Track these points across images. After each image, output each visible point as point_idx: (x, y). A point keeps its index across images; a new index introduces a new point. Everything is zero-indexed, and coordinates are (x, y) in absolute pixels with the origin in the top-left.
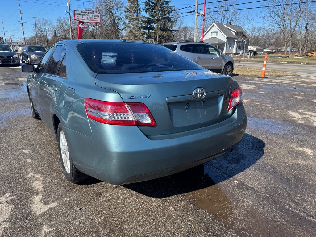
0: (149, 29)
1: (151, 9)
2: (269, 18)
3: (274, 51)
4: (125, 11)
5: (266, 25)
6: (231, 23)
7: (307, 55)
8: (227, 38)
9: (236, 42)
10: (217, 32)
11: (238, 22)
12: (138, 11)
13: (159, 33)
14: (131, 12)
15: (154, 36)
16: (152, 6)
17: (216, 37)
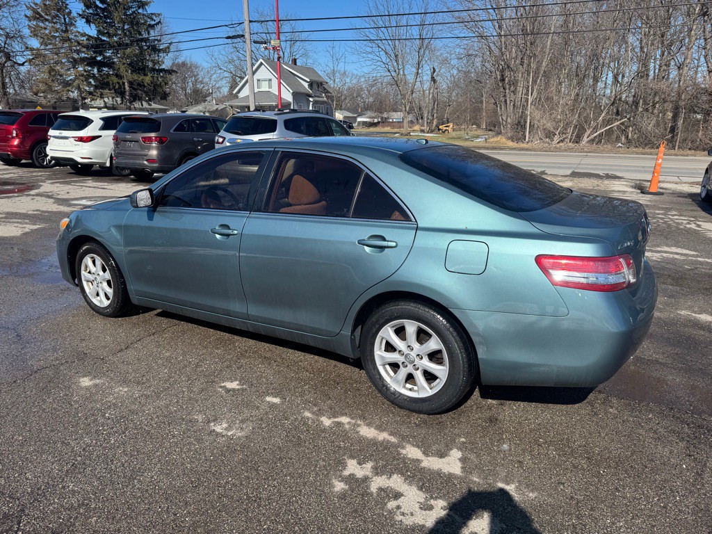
0: (100, 65)
1: (100, 16)
2: (369, 56)
3: (376, 121)
4: (26, 16)
5: (366, 70)
6: (295, 61)
7: (439, 130)
8: (293, 93)
9: (311, 103)
10: (270, 80)
11: (305, 60)
12: (65, 19)
13: (128, 75)
14: (47, 20)
15: (118, 83)
16: (101, 8)
17: (270, 90)
